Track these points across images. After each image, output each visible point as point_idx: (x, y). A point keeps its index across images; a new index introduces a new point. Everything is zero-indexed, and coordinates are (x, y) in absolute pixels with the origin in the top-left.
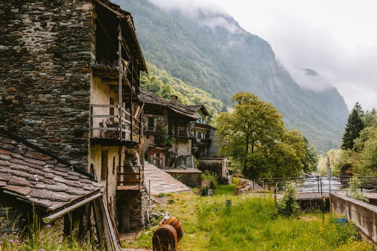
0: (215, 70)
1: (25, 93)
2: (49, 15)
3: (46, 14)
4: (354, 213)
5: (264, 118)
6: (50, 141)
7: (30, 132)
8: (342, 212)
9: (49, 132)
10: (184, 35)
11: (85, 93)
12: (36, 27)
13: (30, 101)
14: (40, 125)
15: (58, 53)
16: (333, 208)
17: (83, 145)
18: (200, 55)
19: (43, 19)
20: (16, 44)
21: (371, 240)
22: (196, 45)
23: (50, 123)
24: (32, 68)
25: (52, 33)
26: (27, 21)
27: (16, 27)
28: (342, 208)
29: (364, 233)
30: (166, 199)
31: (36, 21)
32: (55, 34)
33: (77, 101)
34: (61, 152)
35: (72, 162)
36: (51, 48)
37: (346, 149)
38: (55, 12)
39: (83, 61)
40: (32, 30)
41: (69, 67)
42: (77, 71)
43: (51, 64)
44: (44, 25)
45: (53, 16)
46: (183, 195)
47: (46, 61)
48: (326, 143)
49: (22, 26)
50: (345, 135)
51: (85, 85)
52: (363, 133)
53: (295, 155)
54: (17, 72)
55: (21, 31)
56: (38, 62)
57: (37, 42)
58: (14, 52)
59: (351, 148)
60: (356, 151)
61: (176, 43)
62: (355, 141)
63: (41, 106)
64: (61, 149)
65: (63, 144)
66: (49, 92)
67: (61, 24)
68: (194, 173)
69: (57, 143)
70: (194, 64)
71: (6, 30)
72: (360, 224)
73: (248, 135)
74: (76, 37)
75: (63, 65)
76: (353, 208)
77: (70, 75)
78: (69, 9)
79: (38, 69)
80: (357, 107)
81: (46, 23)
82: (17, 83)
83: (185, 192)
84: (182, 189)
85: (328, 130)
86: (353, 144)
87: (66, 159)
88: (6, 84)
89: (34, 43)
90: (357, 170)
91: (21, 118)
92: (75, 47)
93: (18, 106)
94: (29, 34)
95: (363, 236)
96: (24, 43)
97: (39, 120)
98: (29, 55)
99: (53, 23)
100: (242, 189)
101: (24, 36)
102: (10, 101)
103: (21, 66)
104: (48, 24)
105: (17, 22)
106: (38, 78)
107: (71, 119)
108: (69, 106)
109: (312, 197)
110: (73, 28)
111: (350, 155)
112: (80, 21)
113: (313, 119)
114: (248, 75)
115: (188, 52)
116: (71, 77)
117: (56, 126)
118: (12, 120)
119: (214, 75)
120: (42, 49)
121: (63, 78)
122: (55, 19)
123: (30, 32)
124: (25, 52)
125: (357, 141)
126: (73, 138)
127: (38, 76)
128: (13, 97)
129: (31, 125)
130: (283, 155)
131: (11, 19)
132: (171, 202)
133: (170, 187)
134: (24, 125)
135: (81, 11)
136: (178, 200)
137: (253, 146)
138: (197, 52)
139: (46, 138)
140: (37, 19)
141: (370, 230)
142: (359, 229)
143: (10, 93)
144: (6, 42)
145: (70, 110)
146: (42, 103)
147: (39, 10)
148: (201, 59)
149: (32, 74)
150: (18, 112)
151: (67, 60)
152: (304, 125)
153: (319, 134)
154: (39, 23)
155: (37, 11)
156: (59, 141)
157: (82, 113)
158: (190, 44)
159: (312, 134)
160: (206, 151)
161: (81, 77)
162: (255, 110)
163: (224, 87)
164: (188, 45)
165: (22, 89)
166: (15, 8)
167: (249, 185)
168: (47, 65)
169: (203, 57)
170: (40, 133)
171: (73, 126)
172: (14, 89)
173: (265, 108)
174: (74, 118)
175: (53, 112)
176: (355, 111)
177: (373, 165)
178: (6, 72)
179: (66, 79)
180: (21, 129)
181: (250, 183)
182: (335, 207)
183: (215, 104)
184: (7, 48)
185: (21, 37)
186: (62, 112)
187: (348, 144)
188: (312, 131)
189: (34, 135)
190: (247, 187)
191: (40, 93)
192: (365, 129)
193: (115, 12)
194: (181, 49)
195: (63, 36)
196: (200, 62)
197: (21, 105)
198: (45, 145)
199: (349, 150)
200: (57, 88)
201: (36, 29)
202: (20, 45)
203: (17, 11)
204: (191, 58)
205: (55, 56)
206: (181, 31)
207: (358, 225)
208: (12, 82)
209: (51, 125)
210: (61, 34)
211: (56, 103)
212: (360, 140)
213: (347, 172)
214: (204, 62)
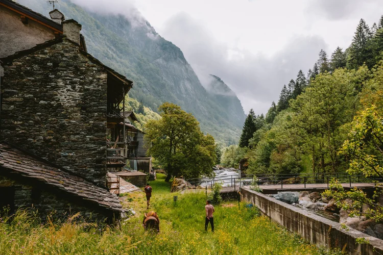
0: (132, 71)
1: (61, 135)
2: (77, 81)
3: (75, 80)
4: (257, 201)
5: (185, 125)
6: (79, 167)
7: (65, 162)
8: (249, 200)
9: (79, 161)
10: (102, 34)
11: (103, 134)
12: (68, 88)
13: (64, 140)
14: (72, 157)
15: (84, 107)
16: (242, 197)
17: (103, 169)
18: (118, 55)
19: (73, 83)
20: (53, 100)
21: (266, 215)
22: (113, 46)
23: (79, 155)
24: (65, 117)
25: (79, 93)
26: (61, 84)
27: (53, 88)
28: (249, 198)
29: (262, 212)
30: (125, 198)
31: (68, 84)
32: (82, 94)
33: (97, 140)
34: (87, 174)
35: (95, 181)
36: (79, 104)
37: (243, 146)
38: (81, 79)
39: (101, 113)
40: (65, 90)
41: (92, 117)
42: (97, 119)
43: (79, 114)
44: (74, 88)
45: (80, 81)
46: (136, 194)
47: (75, 112)
48: (226, 139)
49: (57, 87)
50: (242, 136)
51: (103, 129)
52: (256, 134)
53: (209, 155)
54: (54, 120)
55: (56, 91)
56: (70, 113)
57: (68, 99)
58: (52, 106)
59: (247, 146)
60: (250, 148)
61: (93, 42)
62: (249, 140)
63: (72, 143)
64: (88, 172)
65: (88, 169)
66: (78, 134)
67: (86, 87)
68: (141, 176)
69: (84, 169)
70: (112, 64)
71: (45, 90)
72: (260, 207)
73: (172, 138)
74: (96, 97)
75: (87, 116)
76: (256, 198)
77: (92, 122)
78: (91, 77)
79: (69, 118)
80: (251, 112)
81: (75, 86)
82: (54, 127)
83: (136, 192)
84: (133, 189)
85: (228, 128)
86: (249, 142)
87: (91, 179)
88: (46, 128)
89: (67, 100)
90: (251, 164)
91: (58, 152)
92: (96, 103)
93: (55, 143)
94: (63, 93)
95: (262, 213)
96: (59, 99)
97: (71, 153)
98: (63, 108)
99: (80, 86)
100: (179, 187)
101: (59, 95)
102: (49, 140)
103: (57, 115)
104: (77, 87)
105: (53, 84)
106: (70, 124)
107: (94, 152)
108: (92, 143)
109: (229, 190)
110: (94, 90)
111: (246, 151)
112: (99, 86)
113: (217, 118)
114: (162, 78)
115: (106, 52)
116: (93, 124)
117: (83, 157)
118: (51, 154)
119: (131, 76)
120: (73, 104)
121: (88, 124)
122: (81, 84)
123: (64, 92)
124: (59, 106)
125: (251, 141)
126: (95, 165)
127: (70, 122)
128: (52, 137)
129: (66, 157)
130: (200, 156)
131: (49, 82)
132: (130, 200)
133: (124, 188)
134: (60, 157)
135: (99, 79)
136: (134, 198)
137: (175, 148)
138: (114, 53)
139: (76, 165)
140: (68, 83)
141: (266, 210)
142: (260, 210)
143: (49, 134)
144: (45, 98)
145: (93, 146)
146: (73, 141)
147: (70, 77)
148: (118, 59)
149: (65, 121)
150: (55, 148)
151: (90, 112)
152: (209, 124)
153: (221, 132)
154: (70, 86)
155: (68, 78)
156: (85, 167)
157: (101, 148)
158: (108, 44)
159: (216, 131)
160: (134, 151)
161: (100, 124)
162: (178, 118)
163: (141, 87)
164: (106, 45)
165: (57, 131)
166: (52, 75)
167: (183, 183)
168: (76, 115)
169: (121, 58)
170: (72, 162)
171: (95, 156)
172: (53, 132)
173: (186, 116)
174: (96, 151)
175: (82, 148)
176: (250, 116)
177: (263, 160)
178: (46, 120)
179: (90, 125)
180: (58, 160)
181: (184, 182)
182: (244, 197)
183: (132, 103)
184: (46, 103)
185: (56, 95)
186: (87, 148)
187: (244, 143)
188: (216, 129)
189: (67, 164)
190: (183, 185)
191: (71, 134)
192: (257, 131)
193: (122, 80)
194: (98, 48)
195: (87, 96)
196: (118, 62)
197: (58, 143)
198: (76, 170)
199: (246, 148)
200: (83, 131)
201: (68, 90)
202: (56, 101)
203: (53, 76)
204: (108, 58)
205: (82, 109)
206: (99, 31)
207: (259, 207)
208: (51, 127)
209: (80, 156)
210: (85, 94)
211: (83, 141)
212: (253, 140)
213: (244, 165)
214: (121, 63)
